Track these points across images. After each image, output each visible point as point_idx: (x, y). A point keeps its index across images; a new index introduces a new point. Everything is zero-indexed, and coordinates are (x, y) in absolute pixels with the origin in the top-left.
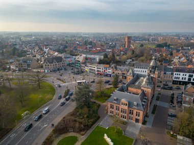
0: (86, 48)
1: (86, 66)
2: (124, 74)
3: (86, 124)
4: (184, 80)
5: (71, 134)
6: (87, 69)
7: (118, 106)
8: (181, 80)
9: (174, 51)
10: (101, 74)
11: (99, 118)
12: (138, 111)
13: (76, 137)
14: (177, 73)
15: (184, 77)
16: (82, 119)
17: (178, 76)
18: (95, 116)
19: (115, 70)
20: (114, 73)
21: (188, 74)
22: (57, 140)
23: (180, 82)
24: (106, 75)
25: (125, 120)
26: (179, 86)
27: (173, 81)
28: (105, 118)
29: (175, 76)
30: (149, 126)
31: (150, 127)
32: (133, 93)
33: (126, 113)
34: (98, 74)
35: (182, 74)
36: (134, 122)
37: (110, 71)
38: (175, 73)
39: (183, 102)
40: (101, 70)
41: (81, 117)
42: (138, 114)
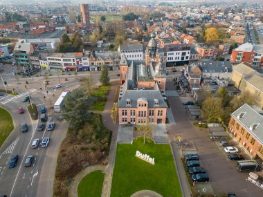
0: (17, 28)
1: (40, 58)
2: (108, 63)
3: (102, 148)
4: (177, 60)
5: (89, 170)
6: (44, 64)
7: (133, 109)
8: (174, 60)
9: (148, 24)
10: (72, 70)
11: (111, 133)
12: (160, 109)
13: (100, 171)
14: (170, 52)
15: (177, 56)
16: (90, 143)
17: (172, 56)
18: (107, 133)
19: (94, 59)
20: (93, 64)
21: (181, 52)
22: (73, 187)
23: (174, 62)
24: (82, 69)
25: (145, 124)
26: (174, 67)
27: (167, 63)
28: (119, 131)
29: (168, 56)
30: (172, 123)
31: (175, 124)
32: (146, 89)
33: (145, 116)
34: (67, 69)
35: (175, 53)
36: (156, 123)
37: (86, 62)
38: (168, 53)
39: (191, 86)
40: (72, 62)
41: (88, 141)
42: (160, 113)
